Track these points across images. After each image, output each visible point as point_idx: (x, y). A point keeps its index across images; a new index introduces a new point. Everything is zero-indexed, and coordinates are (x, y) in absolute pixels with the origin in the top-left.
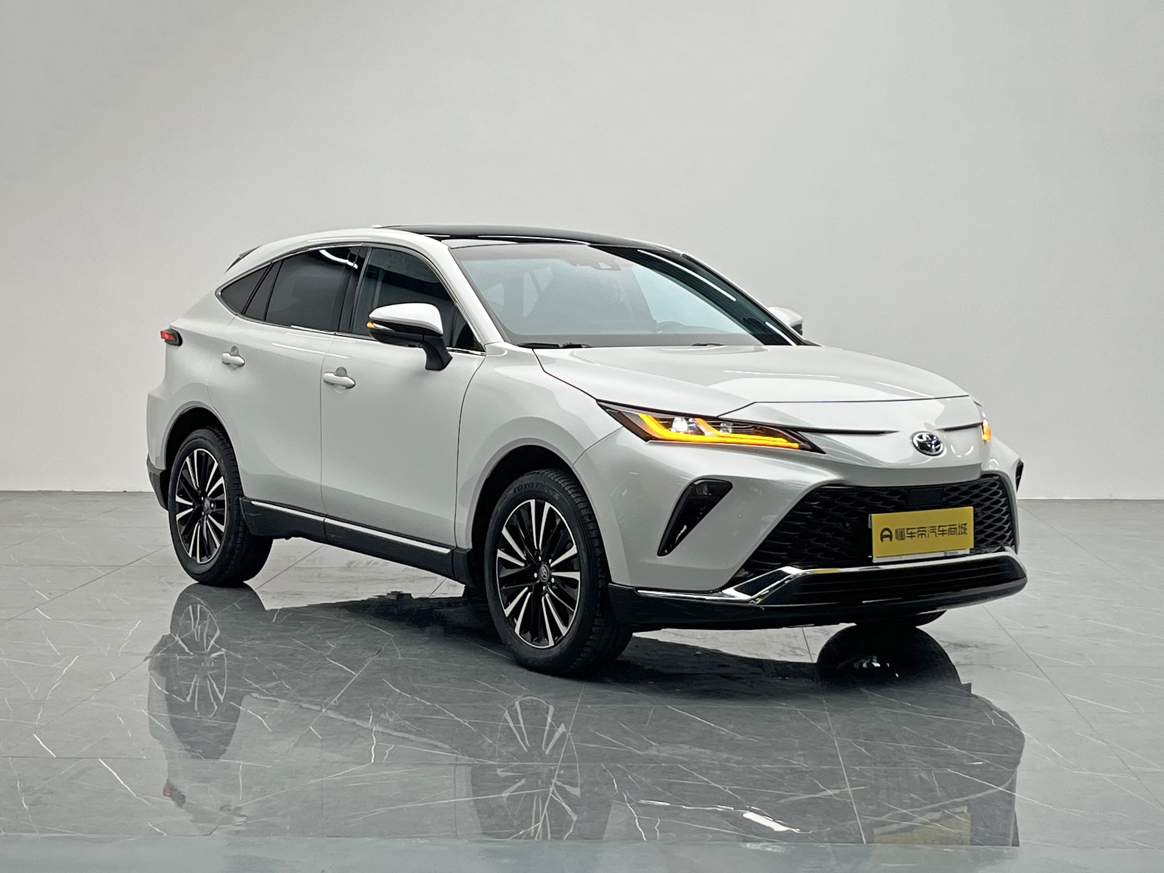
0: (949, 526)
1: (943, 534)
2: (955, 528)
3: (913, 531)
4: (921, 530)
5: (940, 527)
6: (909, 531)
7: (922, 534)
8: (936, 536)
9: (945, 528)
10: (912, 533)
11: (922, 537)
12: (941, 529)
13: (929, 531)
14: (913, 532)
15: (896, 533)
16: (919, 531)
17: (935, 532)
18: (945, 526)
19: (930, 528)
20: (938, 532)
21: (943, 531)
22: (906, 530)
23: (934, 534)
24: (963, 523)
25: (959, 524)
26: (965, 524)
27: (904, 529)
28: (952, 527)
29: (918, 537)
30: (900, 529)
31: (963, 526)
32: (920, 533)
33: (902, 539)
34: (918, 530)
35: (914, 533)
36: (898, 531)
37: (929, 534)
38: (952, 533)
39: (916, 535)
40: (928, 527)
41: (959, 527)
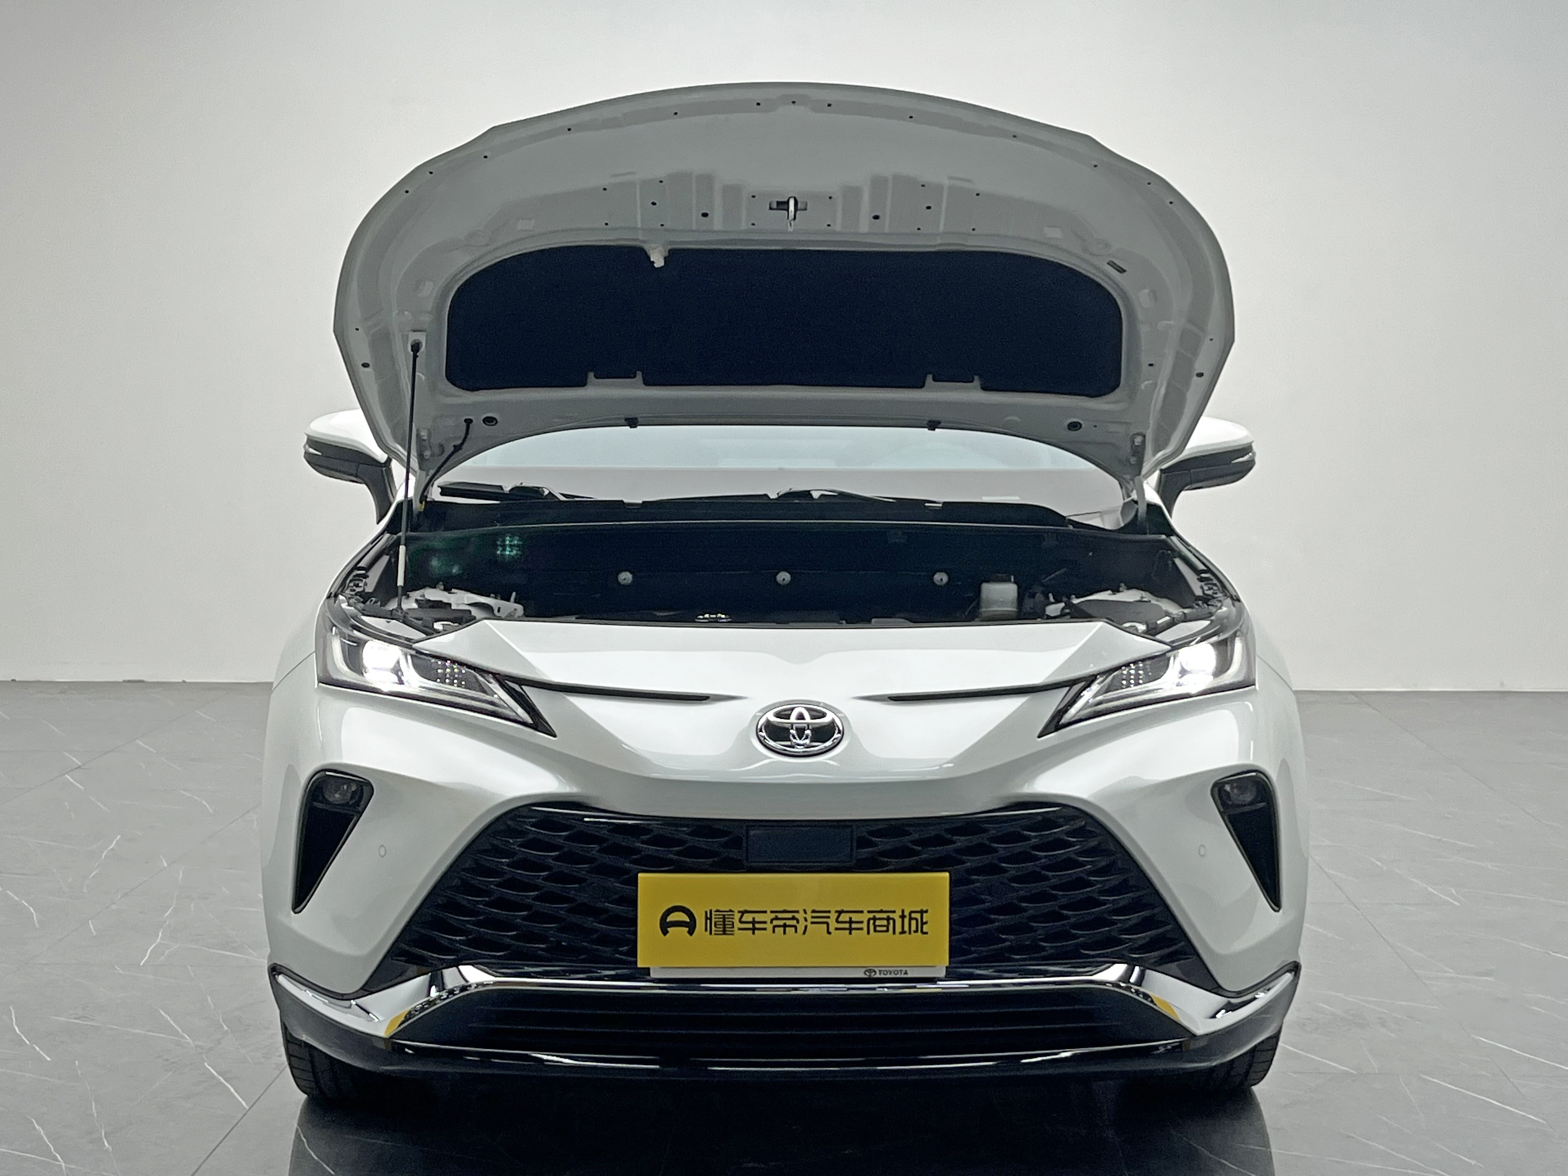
0: (869, 912)
1: (850, 930)
2: (888, 919)
3: (759, 917)
4: (780, 915)
5: (840, 913)
6: (748, 917)
7: (785, 926)
8: (829, 933)
9: (856, 918)
10: (754, 922)
11: (785, 933)
12: (844, 917)
13: (806, 920)
14: (757, 920)
15: (708, 918)
16: (777, 918)
17: (827, 924)
18: (862, 912)
19: (809, 916)
20: (833, 925)
21: (851, 922)
22: (737, 916)
23: (825, 926)
24: (919, 909)
25: (903, 911)
26: (922, 912)
27: (731, 911)
28: (878, 915)
29: (774, 932)
30: (717, 911)
31: (918, 916)
32: (781, 923)
33: (724, 932)
34: (773, 915)
35: (765, 922)
36: (713, 913)
37: (806, 927)
38: (878, 929)
39: (769, 926)
40: (805, 912)
41: (903, 917)
